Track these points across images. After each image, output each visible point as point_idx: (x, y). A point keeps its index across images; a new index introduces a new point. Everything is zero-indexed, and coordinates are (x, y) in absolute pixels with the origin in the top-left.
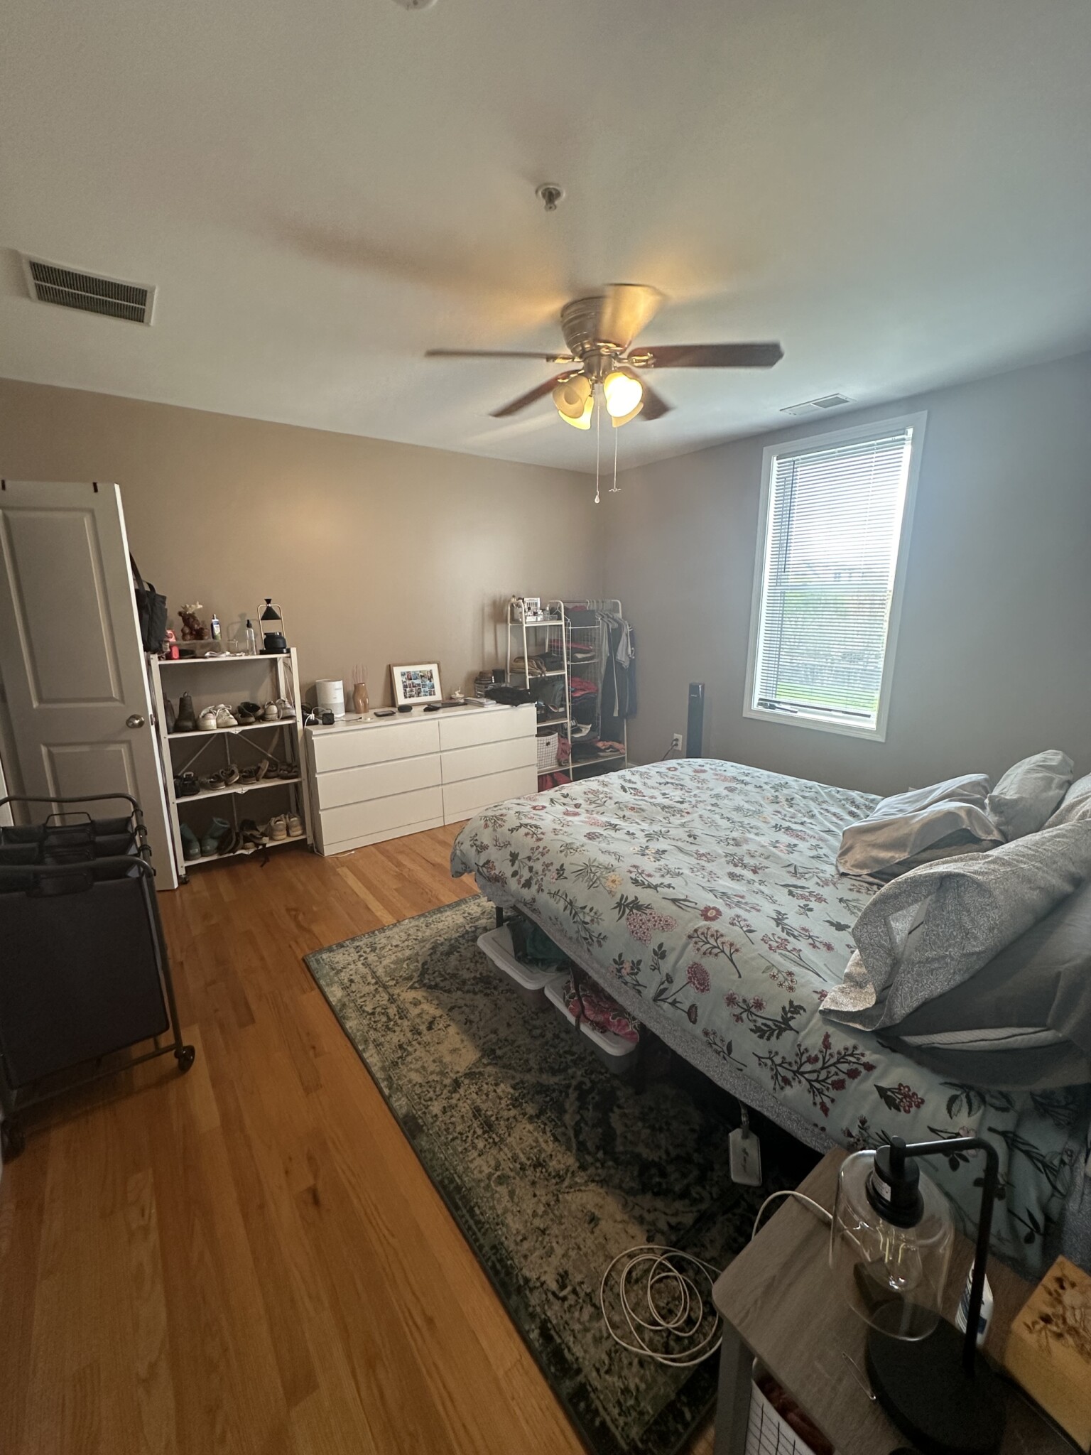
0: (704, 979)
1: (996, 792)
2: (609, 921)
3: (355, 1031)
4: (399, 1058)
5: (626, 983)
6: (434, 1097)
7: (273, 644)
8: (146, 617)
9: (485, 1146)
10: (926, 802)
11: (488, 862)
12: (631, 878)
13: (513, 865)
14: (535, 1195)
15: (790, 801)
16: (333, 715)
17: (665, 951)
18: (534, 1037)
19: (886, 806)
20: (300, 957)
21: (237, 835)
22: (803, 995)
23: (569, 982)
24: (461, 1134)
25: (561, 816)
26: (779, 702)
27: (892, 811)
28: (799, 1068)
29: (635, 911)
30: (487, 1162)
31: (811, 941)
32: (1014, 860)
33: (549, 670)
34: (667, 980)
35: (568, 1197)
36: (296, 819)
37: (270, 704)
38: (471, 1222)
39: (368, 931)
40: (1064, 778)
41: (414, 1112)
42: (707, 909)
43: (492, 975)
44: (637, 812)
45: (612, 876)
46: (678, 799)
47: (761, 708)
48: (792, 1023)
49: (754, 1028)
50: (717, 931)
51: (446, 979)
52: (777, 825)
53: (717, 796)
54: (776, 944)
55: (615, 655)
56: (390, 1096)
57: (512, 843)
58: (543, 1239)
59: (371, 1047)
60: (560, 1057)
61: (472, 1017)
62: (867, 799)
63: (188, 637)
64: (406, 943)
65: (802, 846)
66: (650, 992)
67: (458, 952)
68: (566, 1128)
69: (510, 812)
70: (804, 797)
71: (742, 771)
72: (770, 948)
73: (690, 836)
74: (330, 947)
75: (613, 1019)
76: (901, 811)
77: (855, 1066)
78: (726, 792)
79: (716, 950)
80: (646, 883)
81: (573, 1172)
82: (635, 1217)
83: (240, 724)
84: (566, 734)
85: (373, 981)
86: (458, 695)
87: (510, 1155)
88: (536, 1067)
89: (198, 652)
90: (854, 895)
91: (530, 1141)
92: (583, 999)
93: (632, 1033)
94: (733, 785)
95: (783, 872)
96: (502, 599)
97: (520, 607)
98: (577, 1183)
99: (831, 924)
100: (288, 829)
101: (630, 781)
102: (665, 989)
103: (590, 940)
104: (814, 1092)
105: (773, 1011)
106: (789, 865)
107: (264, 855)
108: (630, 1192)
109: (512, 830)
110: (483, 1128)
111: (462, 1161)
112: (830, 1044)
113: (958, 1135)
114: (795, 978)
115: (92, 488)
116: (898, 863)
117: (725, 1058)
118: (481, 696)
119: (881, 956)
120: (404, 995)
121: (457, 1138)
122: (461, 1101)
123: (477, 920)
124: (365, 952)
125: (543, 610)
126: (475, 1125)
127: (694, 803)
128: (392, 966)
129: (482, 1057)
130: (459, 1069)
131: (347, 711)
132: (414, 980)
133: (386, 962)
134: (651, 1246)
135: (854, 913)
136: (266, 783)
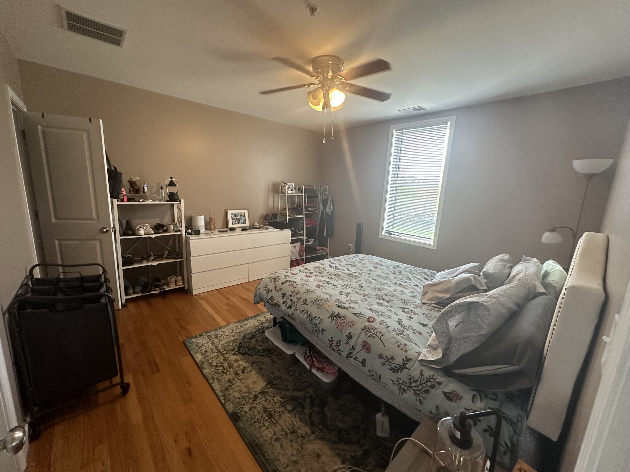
0: (369, 348)
1: (484, 270)
2: (327, 323)
3: (208, 374)
4: (229, 386)
5: (334, 350)
6: (245, 403)
7: (173, 197)
8: (112, 182)
9: (269, 425)
10: (456, 274)
11: (272, 297)
12: (336, 304)
13: (283, 299)
14: (292, 446)
15: (400, 273)
16: (199, 230)
17: (352, 336)
18: (290, 375)
19: (440, 275)
20: (181, 341)
21: (151, 285)
22: (411, 354)
23: (306, 350)
24: (258, 419)
25: (304, 277)
26: (394, 232)
27: (442, 277)
28: (410, 385)
29: (338, 318)
30: (270, 432)
31: (413, 331)
32: (497, 296)
33: (297, 215)
34: (352, 348)
35: (307, 446)
36: (180, 277)
37: (170, 224)
38: (263, 459)
39: (214, 328)
40: (510, 265)
41: (236, 410)
42: (369, 318)
43: (270, 348)
44: (337, 276)
45: (328, 303)
46: (354, 271)
47: (386, 234)
48: (407, 366)
49: (390, 368)
50: (374, 327)
51: (250, 350)
52: (395, 283)
53: (370, 270)
54: (399, 332)
55: (325, 209)
56: (225, 403)
57: (283, 289)
58: (296, 465)
59: (215, 381)
60: (302, 384)
61: (262, 367)
62: (431, 273)
63: (132, 192)
64: (232, 334)
65: (407, 291)
66: (345, 354)
67: (256, 338)
68: (305, 415)
69: (282, 275)
70: (406, 271)
71: (380, 260)
72: (397, 334)
73: (360, 287)
74: (196, 336)
75: (326, 366)
76: (446, 277)
77: (433, 383)
78: (374, 269)
79: (374, 335)
80: (343, 306)
81: (309, 435)
82: (336, 454)
83: (155, 233)
84: (303, 243)
85: (217, 351)
86: (256, 224)
87: (280, 428)
88: (291, 388)
89: (136, 199)
90: (429, 312)
91: (290, 422)
92: (313, 358)
93: (334, 372)
94: (376, 266)
95: (399, 302)
96: (278, 182)
97: (285, 187)
98: (310, 439)
99: (421, 324)
100: (176, 282)
101: (333, 263)
102: (352, 352)
103: (318, 331)
104: (416, 395)
105: (399, 361)
106: (402, 300)
107: (164, 294)
108: (335, 443)
109: (283, 283)
110: (268, 417)
111: (258, 432)
112: (423, 374)
113: (477, 411)
114: (408, 346)
115: (88, 120)
116: (446, 299)
117: (377, 382)
118: (267, 225)
119: (444, 337)
120: (231, 357)
121: (256, 421)
122: (258, 405)
123: (264, 324)
124: (212, 338)
125: (295, 189)
126: (264, 415)
127: (361, 273)
128: (225, 344)
129: (267, 385)
130: (257, 391)
131: (206, 229)
132: (235, 351)
133: (222, 342)
134: (343, 466)
135: (429, 319)
136: (166, 261)
